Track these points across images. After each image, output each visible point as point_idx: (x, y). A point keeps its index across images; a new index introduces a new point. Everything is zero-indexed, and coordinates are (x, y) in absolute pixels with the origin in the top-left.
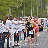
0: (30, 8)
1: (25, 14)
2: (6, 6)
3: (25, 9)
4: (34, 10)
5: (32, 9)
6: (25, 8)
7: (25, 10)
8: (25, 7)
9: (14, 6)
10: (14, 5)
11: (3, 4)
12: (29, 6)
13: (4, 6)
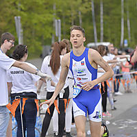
0: (117, 17)
1: (104, 36)
2: (47, 11)
3: (102, 21)
4: (128, 21)
5: (123, 20)
6: (102, 17)
7: (104, 22)
8: (102, 13)
9: (69, 11)
10: (70, 9)
11: (38, 6)
12: (113, 11)
13: (39, 14)
